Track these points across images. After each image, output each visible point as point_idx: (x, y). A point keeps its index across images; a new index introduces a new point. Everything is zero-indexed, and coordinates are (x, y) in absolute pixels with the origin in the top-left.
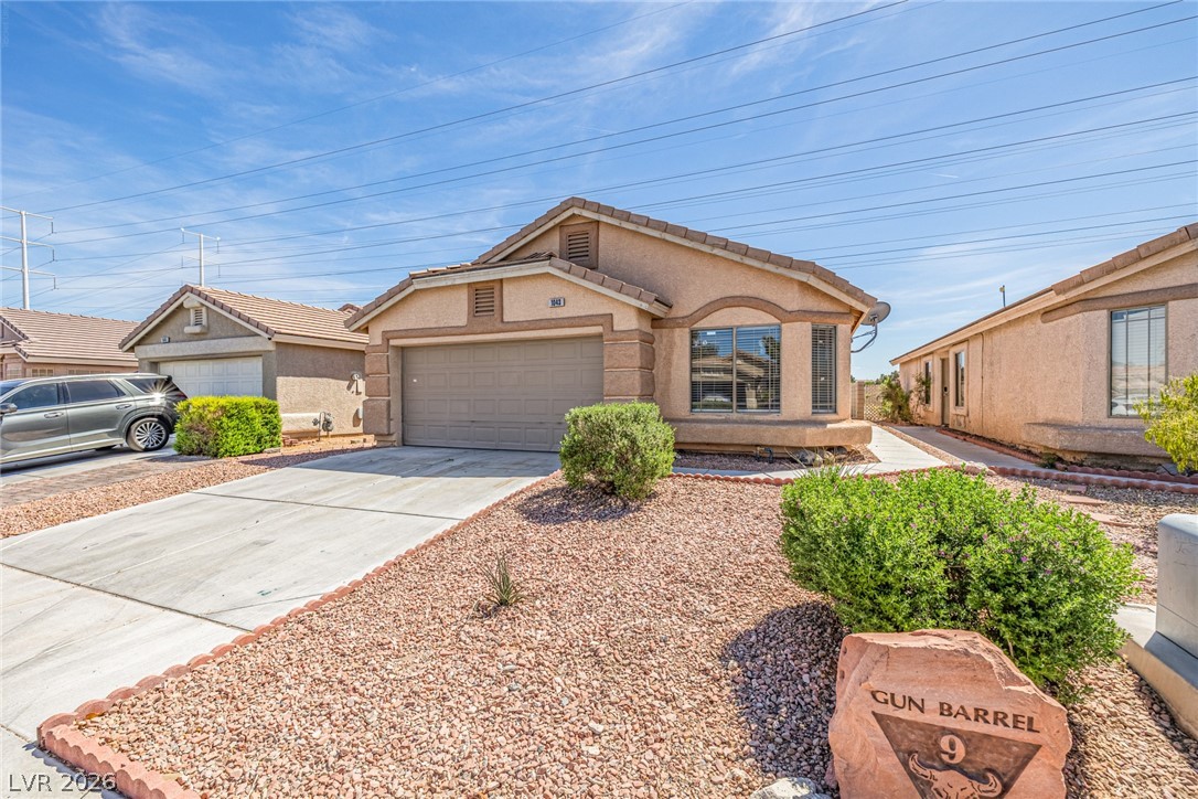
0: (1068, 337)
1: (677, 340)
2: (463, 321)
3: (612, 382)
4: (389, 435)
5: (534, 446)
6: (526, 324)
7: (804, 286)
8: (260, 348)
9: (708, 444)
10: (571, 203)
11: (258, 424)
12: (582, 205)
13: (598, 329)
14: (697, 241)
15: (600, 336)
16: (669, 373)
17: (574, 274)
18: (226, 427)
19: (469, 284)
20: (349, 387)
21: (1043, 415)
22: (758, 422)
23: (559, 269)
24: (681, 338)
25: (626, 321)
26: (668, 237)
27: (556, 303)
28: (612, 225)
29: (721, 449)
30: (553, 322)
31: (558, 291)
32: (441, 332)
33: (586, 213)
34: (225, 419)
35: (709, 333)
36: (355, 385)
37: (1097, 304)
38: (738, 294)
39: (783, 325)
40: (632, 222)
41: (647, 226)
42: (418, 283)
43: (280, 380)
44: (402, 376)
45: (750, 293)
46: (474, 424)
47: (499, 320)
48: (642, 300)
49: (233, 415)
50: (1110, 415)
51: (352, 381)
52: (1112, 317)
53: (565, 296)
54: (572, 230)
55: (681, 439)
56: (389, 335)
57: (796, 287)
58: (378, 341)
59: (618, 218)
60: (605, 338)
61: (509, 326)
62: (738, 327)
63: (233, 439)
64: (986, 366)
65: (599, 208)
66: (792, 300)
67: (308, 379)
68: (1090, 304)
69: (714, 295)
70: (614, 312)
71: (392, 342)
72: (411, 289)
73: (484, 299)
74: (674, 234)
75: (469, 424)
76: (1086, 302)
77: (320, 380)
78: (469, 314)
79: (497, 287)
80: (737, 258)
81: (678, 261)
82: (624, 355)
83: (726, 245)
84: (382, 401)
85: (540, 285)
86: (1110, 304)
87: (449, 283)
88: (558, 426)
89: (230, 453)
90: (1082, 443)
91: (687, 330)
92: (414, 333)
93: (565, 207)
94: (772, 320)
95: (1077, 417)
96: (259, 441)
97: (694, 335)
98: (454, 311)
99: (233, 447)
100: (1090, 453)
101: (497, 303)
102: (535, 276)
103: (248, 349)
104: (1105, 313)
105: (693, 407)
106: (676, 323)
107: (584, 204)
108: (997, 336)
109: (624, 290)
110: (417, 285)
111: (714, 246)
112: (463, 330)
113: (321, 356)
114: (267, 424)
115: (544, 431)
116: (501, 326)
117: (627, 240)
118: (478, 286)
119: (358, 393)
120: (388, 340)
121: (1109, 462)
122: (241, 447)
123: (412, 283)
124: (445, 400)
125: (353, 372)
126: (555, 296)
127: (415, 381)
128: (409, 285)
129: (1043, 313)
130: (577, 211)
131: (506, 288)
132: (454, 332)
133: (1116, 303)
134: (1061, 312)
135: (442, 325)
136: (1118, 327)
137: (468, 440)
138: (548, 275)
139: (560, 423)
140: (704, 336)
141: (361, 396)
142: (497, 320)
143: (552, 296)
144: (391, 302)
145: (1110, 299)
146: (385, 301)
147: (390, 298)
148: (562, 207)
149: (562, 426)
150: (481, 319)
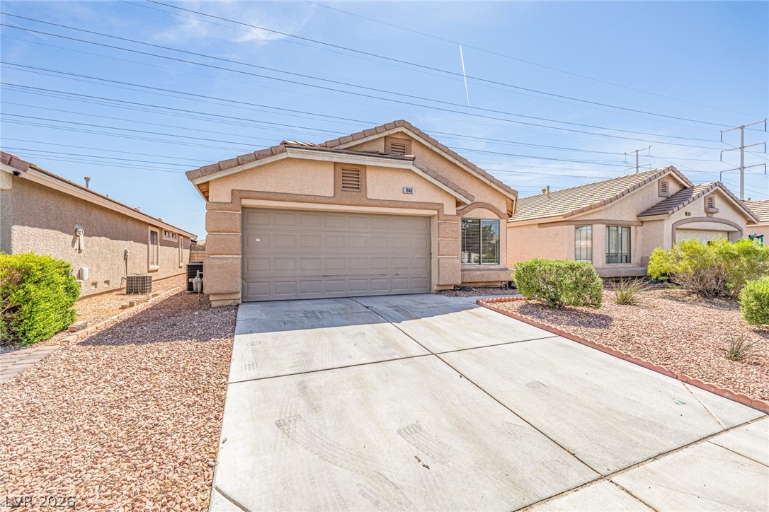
2: (330, 192)
3: (444, 247)
4: (233, 292)
5: (378, 292)
6: (387, 203)
9: (470, 283)
10: (402, 123)
13: (435, 213)
15: (430, 218)
17: (429, 175)
18: (35, 298)
19: (335, 164)
20: (73, 244)
22: (492, 270)
23: (419, 168)
25: (449, 209)
27: (409, 191)
29: (475, 285)
30: (408, 204)
31: (409, 182)
32: (307, 199)
33: (410, 134)
34: (32, 288)
35: (469, 221)
36: (77, 241)
37: (571, 223)
38: (482, 201)
39: (501, 221)
40: (439, 148)
41: (446, 153)
42: (292, 152)
43: (16, 230)
45: (487, 201)
46: (324, 278)
47: (364, 197)
51: (76, 235)
52: (577, 228)
53: (416, 187)
54: (395, 141)
55: (465, 281)
56: (241, 195)
58: (227, 198)
60: (439, 218)
61: (370, 203)
62: (483, 219)
65: (421, 134)
70: (445, 203)
71: (245, 202)
72: (284, 156)
73: (351, 179)
75: (320, 278)
78: (335, 188)
79: (362, 171)
86: (576, 223)
88: (396, 276)
91: (461, 218)
93: (398, 125)
94: (495, 217)
97: (464, 221)
98: (322, 183)
101: (362, 183)
104: (574, 226)
107: (410, 128)
110: (290, 154)
112: (332, 201)
115: (385, 280)
116: (367, 201)
118: (346, 167)
119: (79, 251)
120: (241, 199)
123: (286, 151)
124: (295, 258)
125: (77, 227)
126: (409, 186)
127: (258, 240)
128: (282, 152)
129: (539, 224)
130: (405, 130)
131: (369, 174)
132: (322, 201)
133: (579, 223)
134: (554, 224)
135: (307, 193)
136: (578, 232)
137: (318, 292)
138: (410, 171)
139: (397, 274)
140: (467, 222)
141: (82, 254)
142: (362, 196)
143: (405, 186)
144: (257, 163)
145: (576, 222)
146: (249, 161)
147: (256, 159)
148: (396, 124)
149: (398, 277)
150: (349, 193)
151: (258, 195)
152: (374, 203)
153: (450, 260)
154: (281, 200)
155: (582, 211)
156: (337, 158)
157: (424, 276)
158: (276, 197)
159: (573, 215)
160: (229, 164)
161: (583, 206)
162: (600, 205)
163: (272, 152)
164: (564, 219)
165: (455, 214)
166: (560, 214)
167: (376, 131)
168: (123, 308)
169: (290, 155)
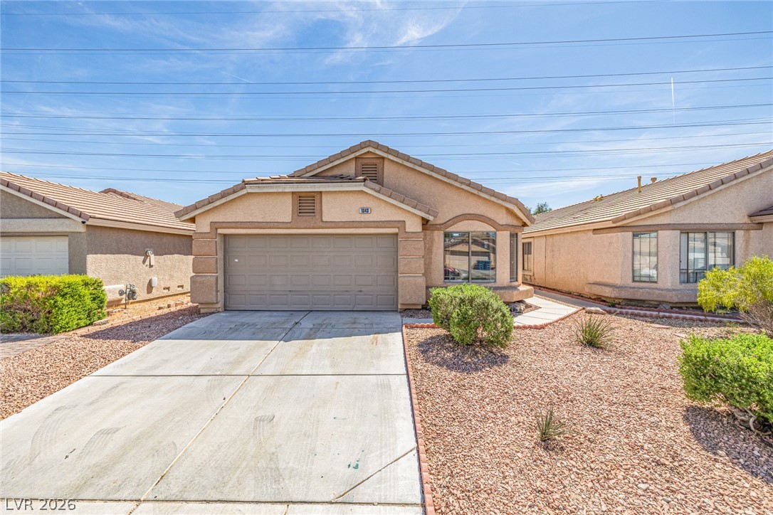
0: (610, 243)
1: (436, 238)
2: (288, 218)
3: (405, 265)
4: (217, 303)
5: (342, 307)
6: (341, 224)
7: (509, 211)
8: (68, 230)
10: (368, 144)
11: (88, 300)
12: (376, 146)
13: (396, 230)
14: (453, 179)
15: (397, 234)
16: (431, 258)
17: (382, 194)
18: (60, 305)
19: (293, 193)
20: (144, 262)
21: (592, 278)
23: (372, 189)
24: (438, 237)
25: (414, 226)
26: (434, 175)
27: (365, 211)
28: (397, 163)
30: (363, 224)
31: (365, 203)
32: (269, 226)
33: (378, 152)
34: (59, 299)
35: (455, 235)
36: (148, 260)
37: (628, 229)
38: (472, 212)
39: (498, 233)
40: (411, 162)
41: (420, 166)
42: (251, 187)
43: (90, 258)
44: (224, 256)
45: (479, 212)
46: (292, 293)
47: (319, 220)
48: (429, 214)
49: (66, 294)
50: (634, 281)
51: (146, 256)
52: (635, 236)
53: (371, 206)
54: (365, 161)
56: (217, 226)
57: (504, 211)
58: (207, 229)
59: (401, 158)
60: (399, 236)
61: (325, 225)
62: (472, 232)
63: (67, 315)
64: (548, 251)
65: (388, 151)
66: (503, 219)
67: (112, 256)
68: (625, 228)
69: (458, 212)
70: (406, 220)
71: (220, 231)
72: (244, 192)
73: (306, 205)
74: (438, 173)
75: (288, 292)
76: (623, 228)
77: (122, 256)
78: (293, 213)
79: (317, 197)
80: (475, 192)
81: (437, 189)
82: (414, 248)
83: (469, 184)
84: (210, 278)
85: (352, 198)
86: (634, 230)
87: (280, 190)
88: (359, 293)
89: (64, 329)
90: (625, 295)
91: (442, 232)
92: (239, 225)
93: (364, 146)
94: (490, 229)
95: (618, 282)
96: (89, 316)
97: (447, 235)
98: (282, 211)
99: (67, 323)
100: (624, 299)
101: (317, 207)
102: (347, 192)
103: (55, 230)
104: (631, 233)
105: (445, 279)
106: (436, 227)
107: (378, 146)
108: (557, 238)
109: (418, 207)
110: (249, 189)
111: (462, 183)
112: (289, 225)
113: (122, 235)
114: (94, 299)
115: (349, 296)
116: (321, 224)
117: (403, 172)
118: (301, 195)
119: (151, 266)
120: (217, 229)
121: (633, 303)
122: (76, 322)
123: (245, 187)
124: (265, 275)
125: (146, 250)
126: (365, 206)
127: (236, 260)
128: (242, 189)
129: (594, 230)
130: (371, 150)
131: (324, 198)
132: (280, 226)
133: (637, 229)
134: (607, 230)
135: (268, 221)
136: (637, 241)
137: (285, 304)
138: (362, 192)
139: (361, 291)
140: (452, 237)
141: (153, 268)
142: (317, 220)
143: (362, 206)
144: (223, 200)
145: (635, 227)
146: (217, 200)
147: (222, 197)
148: (362, 145)
149: (362, 293)
150: (304, 218)
151: (228, 225)
152: (328, 225)
153: (411, 279)
154: (246, 228)
155: (638, 213)
156: (289, 189)
157: (390, 293)
158: (242, 226)
159: (625, 219)
160: (203, 204)
161: (640, 208)
162: (664, 205)
163: (234, 190)
164: (614, 225)
165: (420, 230)
166: (610, 218)
167: (341, 155)
168: (160, 308)
169: (250, 191)
